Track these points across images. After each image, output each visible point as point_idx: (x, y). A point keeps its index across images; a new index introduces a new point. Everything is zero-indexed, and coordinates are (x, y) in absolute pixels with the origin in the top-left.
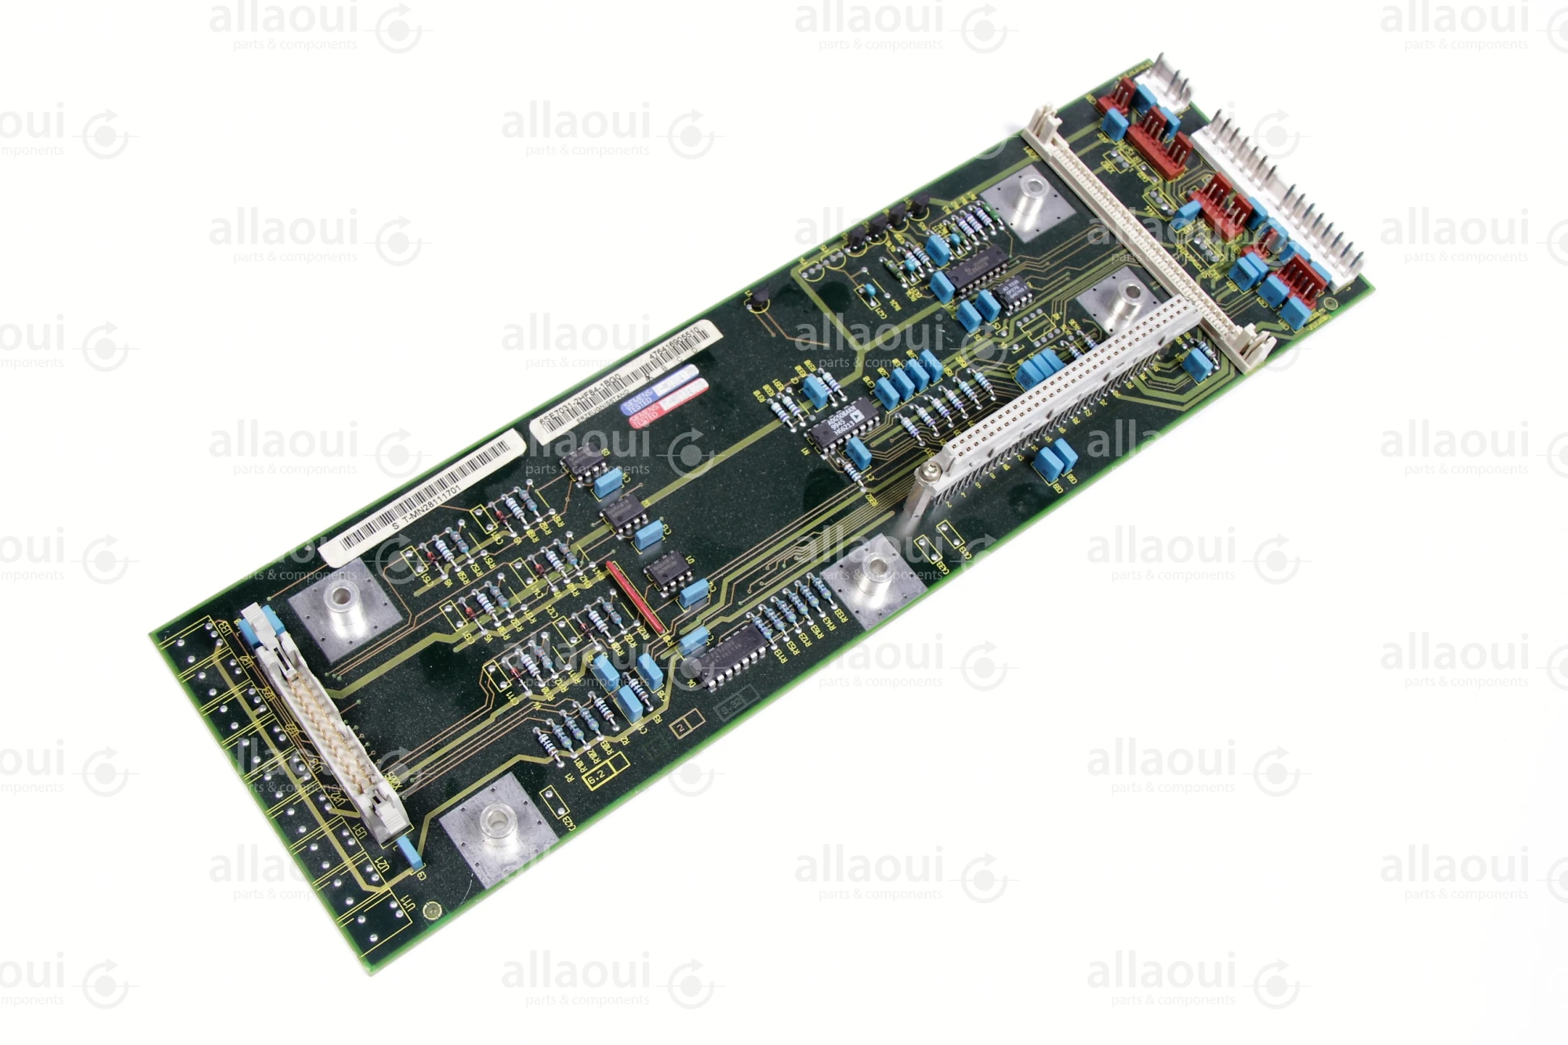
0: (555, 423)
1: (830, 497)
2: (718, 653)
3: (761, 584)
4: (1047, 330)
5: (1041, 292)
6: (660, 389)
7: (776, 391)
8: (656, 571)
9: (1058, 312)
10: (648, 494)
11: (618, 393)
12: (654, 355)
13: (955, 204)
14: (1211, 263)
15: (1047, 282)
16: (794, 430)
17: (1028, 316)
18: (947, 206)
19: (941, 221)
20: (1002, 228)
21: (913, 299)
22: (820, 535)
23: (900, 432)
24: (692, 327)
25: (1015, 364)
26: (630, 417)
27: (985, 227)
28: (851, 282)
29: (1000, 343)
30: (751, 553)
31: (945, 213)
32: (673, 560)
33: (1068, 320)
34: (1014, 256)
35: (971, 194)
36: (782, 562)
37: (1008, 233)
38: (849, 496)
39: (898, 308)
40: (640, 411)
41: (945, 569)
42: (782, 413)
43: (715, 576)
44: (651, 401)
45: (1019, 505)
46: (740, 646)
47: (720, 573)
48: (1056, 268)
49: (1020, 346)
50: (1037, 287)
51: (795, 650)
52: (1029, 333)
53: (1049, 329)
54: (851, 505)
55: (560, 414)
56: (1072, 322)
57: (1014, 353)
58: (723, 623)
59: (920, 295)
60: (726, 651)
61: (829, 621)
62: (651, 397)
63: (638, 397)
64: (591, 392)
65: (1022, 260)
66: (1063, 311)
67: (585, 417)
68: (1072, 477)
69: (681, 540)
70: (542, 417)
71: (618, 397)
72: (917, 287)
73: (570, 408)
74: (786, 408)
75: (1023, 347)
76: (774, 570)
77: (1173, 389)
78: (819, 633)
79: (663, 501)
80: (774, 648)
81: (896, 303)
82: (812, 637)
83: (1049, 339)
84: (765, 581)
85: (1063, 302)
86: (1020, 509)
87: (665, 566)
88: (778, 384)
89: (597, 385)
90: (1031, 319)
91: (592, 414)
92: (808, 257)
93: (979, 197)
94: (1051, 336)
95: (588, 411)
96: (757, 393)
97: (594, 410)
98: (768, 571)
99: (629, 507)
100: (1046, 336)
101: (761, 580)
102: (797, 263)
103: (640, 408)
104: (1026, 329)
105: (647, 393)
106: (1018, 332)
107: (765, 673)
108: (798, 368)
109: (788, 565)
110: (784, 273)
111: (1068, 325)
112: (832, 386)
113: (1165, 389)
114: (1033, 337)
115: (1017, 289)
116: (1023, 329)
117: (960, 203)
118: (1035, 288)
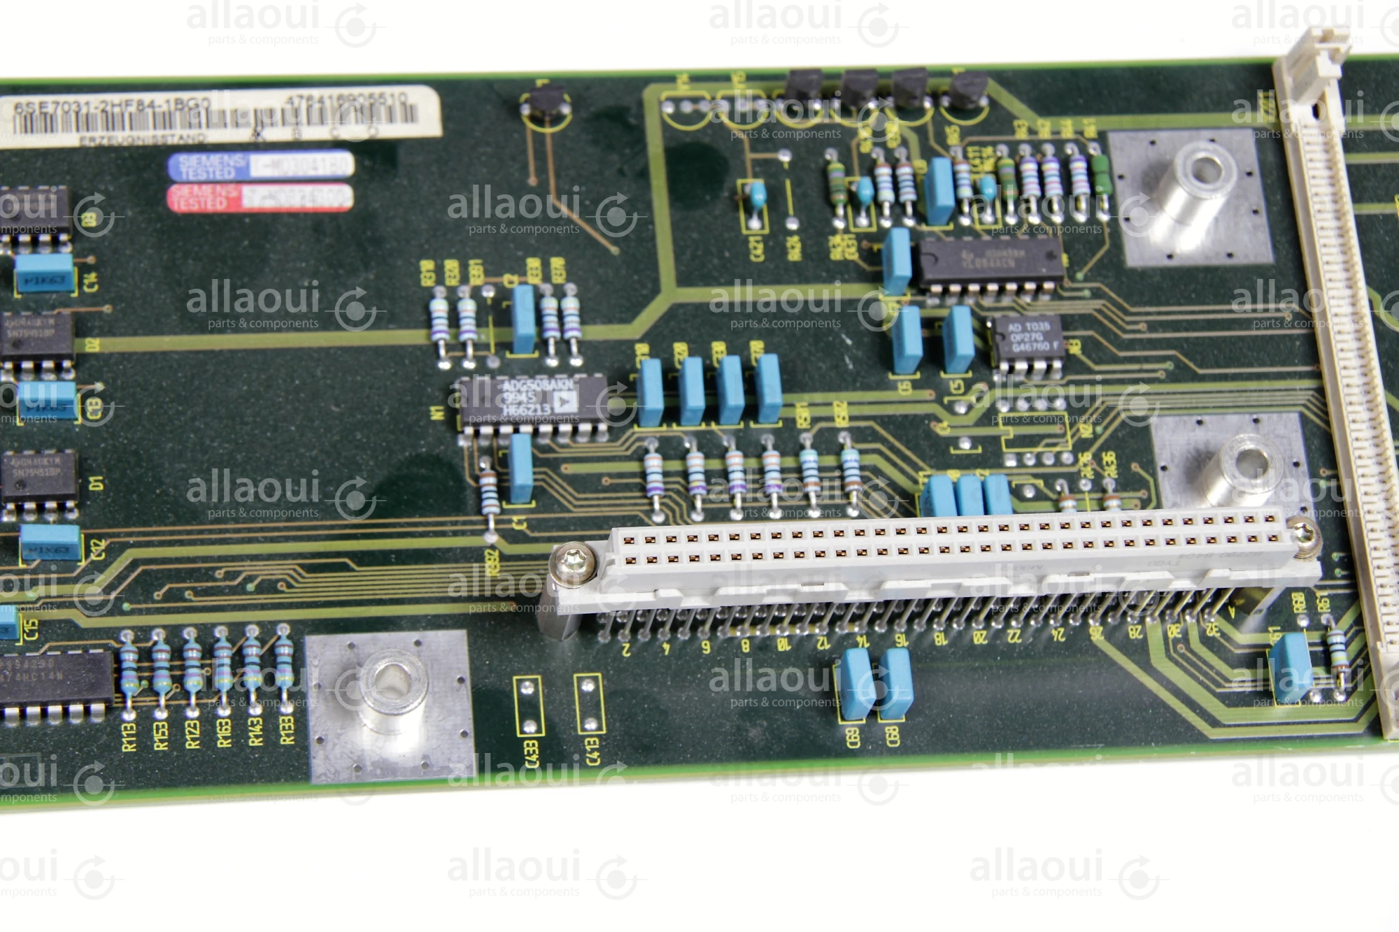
0: (39, 124)
1: (421, 516)
2: (14, 666)
3: (188, 594)
4: (1048, 445)
5: (1089, 371)
6: (261, 164)
7: (465, 279)
8: (13, 467)
9: (1095, 424)
10: (108, 330)
11: (185, 132)
12: (296, 101)
13: (1045, 128)
15: (1116, 360)
16: (445, 365)
17: (1031, 400)
18: (1026, 121)
19: (994, 144)
20: (1104, 218)
21: (836, 255)
22: (353, 570)
23: (633, 475)
24: (397, 90)
26: (174, 182)
27: (1069, 199)
28: (743, 162)
29: (939, 421)
30: (211, 532)
31: (1013, 132)
32: (57, 466)
33: (1105, 447)
34: (1086, 279)
35: (1091, 126)
36: (250, 579)
37: (1107, 231)
38: (455, 534)
39: (795, 255)
40: (200, 183)
41: (534, 758)
42: (441, 324)
43: (118, 535)
44: (232, 176)
45: (755, 725)
46: (60, 676)
47: (130, 534)
48: (1153, 344)
49: (974, 447)
50: (1089, 357)
51: (161, 741)
52: (1011, 432)
53: (1054, 445)
54: (449, 550)
55: (59, 112)
56: (1109, 457)
57: (952, 451)
58: (69, 623)
59: (852, 254)
60: (27, 671)
61: (258, 727)
62: (238, 170)
63: (215, 158)
64: (140, 103)
65: (1096, 294)
66: (1106, 428)
67: (98, 142)
68: (896, 733)
69: (105, 440)
70: (23, 99)
71: (181, 138)
72: (860, 237)
73: (84, 111)
74: (454, 319)
75: (980, 450)
76: (228, 583)
77: (1219, 685)
78: (225, 738)
79: (125, 357)
80: (130, 716)
81: (799, 246)
82: (208, 735)
83: (1039, 463)
84: (197, 593)
86: (754, 733)
87: (36, 467)
88: (476, 271)
89: (160, 98)
90: (1033, 408)
91: (115, 143)
92: (698, 78)
93: (1102, 138)
94: (1048, 460)
95: (111, 133)
96: (427, 265)
97: (121, 137)
98: (215, 580)
99: (48, 333)
100: (1039, 457)
101: (193, 589)
102: (669, 78)
103: (203, 177)
104: (1008, 422)
105: (236, 159)
106: (989, 418)
107: (80, 750)
108: (533, 263)
109: (260, 589)
110: (634, 84)
111: (1097, 458)
112: (567, 326)
113: (1201, 678)
114: (1010, 444)
115: (1036, 341)
116: (1004, 419)
117: (1055, 130)
118: (1084, 358)
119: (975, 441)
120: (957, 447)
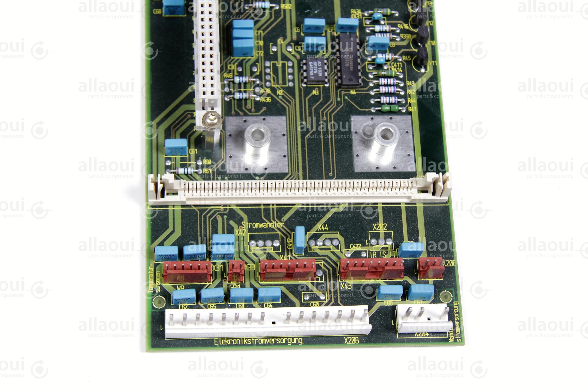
4: (274, 78)
5: (305, 96)
9: (283, 96)
13: (412, 92)
14: (252, 238)
15: (310, 107)
17: (293, 74)
18: (414, 86)
19: (403, 73)
21: (353, 11)
25: (262, 38)
27: (379, 95)
29: (284, 41)
31: (409, 80)
33: (272, 98)
34: (344, 99)
35: (414, 109)
37: (367, 110)
49: (273, 51)
50: (311, 97)
52: (279, 65)
53: (274, 80)
56: (269, 100)
57: (271, 44)
65: (338, 103)
66: (281, 100)
68: (158, 13)
72: (360, 20)
77: (174, 128)
83: (266, 74)
85: (288, 106)
90: (289, 74)
93: (408, 113)
94: (268, 77)
100: (269, 74)
104: (283, 65)
106: (285, 58)
111: (269, 95)
113: (177, 122)
114: (274, 65)
115: (314, 71)
116: (285, 63)
117: (411, 96)
118: (311, 95)
119: (276, 53)
120: (272, 45)
